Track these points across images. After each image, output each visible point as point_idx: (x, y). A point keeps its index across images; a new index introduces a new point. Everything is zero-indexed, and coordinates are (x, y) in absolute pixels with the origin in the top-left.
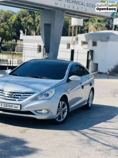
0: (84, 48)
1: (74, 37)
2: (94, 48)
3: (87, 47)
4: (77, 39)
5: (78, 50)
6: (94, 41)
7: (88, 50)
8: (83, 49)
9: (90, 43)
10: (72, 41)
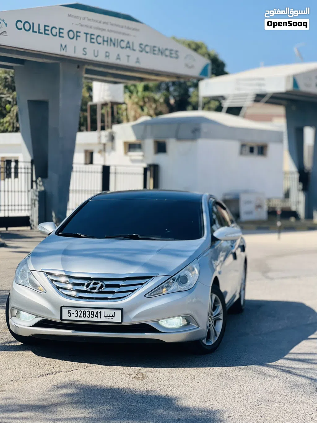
0: (133, 161)
1: (104, 134)
2: (160, 159)
3: (140, 158)
4: (112, 138)
5: (115, 166)
6: (161, 140)
7: (145, 165)
8: (130, 163)
9: (149, 145)
10: (100, 143)
